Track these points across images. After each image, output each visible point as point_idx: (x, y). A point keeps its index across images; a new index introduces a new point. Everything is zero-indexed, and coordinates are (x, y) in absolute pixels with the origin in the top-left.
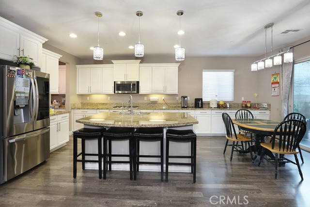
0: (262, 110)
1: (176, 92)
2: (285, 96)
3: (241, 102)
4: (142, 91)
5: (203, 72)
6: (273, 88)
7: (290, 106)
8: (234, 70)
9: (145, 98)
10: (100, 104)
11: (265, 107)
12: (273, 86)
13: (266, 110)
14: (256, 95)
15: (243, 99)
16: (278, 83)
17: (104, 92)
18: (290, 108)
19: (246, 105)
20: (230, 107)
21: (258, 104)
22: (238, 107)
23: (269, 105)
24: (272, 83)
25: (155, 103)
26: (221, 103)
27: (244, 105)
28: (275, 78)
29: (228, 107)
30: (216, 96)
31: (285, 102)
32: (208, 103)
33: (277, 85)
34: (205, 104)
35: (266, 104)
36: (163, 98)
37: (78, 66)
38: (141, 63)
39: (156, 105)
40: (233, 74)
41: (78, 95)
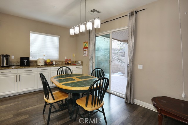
0: (78, 65)
2: (91, 56)
3: (65, 60)
6: (84, 51)
7: (94, 63)
8: (59, 36)
11: (80, 63)
12: (85, 50)
13: (80, 65)
14: (74, 55)
15: (66, 58)
16: (87, 48)
18: (93, 64)
19: (68, 62)
20: (56, 64)
21: (75, 61)
22: (62, 64)
23: (82, 62)
24: (84, 48)
26: (48, 61)
27: (66, 63)
28: (86, 45)
29: (54, 64)
30: (44, 55)
31: (91, 60)
32: (36, 62)
33: (87, 49)
34: (33, 62)
40: (59, 39)
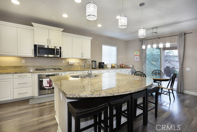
1: (89, 57)
3: (120, 65)
4: (63, 56)
5: (103, 46)
7: (145, 66)
8: (117, 47)
9: (64, 62)
15: (120, 63)
20: (117, 68)
24: (135, 56)
25: (72, 65)
26: (113, 65)
28: (137, 53)
30: (109, 61)
34: (105, 66)
35: (132, 66)
38: (63, 31)
39: (73, 67)
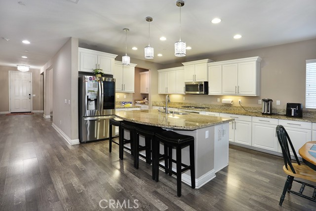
1: (253, 93)
4: (211, 92)
10: (177, 103)
17: (177, 92)
25: (229, 105)
36: (240, 100)
37: (159, 71)
39: (231, 108)
41: (160, 94)
